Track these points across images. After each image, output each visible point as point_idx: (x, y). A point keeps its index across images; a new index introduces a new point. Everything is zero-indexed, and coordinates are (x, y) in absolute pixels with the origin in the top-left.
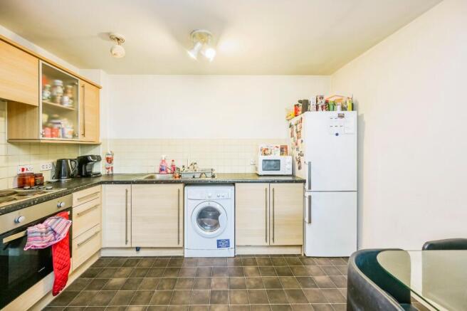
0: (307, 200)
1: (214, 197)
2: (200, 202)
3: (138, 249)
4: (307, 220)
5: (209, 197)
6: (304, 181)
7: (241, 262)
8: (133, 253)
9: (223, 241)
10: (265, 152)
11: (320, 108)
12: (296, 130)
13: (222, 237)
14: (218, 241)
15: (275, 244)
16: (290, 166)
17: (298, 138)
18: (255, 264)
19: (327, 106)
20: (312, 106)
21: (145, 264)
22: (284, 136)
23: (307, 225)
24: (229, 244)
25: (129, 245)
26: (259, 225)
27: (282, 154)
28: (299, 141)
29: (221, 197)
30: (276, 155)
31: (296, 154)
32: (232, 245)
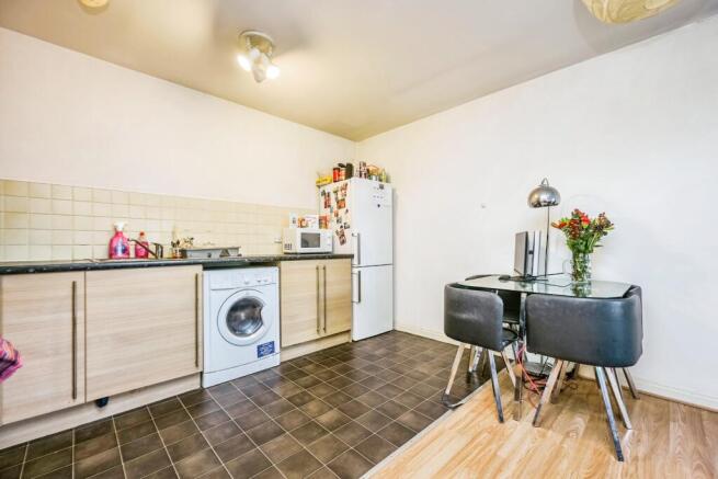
0: (355, 278)
1: (253, 283)
3: (101, 403)
4: (356, 299)
5: (247, 283)
6: (352, 257)
7: (292, 370)
8: (92, 415)
9: (266, 345)
10: (302, 223)
12: (337, 198)
13: (263, 342)
14: (259, 347)
15: (329, 333)
16: (329, 241)
17: (340, 207)
19: (368, 175)
20: (355, 172)
21: (131, 421)
23: (355, 305)
24: (273, 348)
25: (80, 400)
26: (309, 314)
27: (320, 227)
28: (342, 212)
29: (262, 283)
30: (313, 228)
31: (337, 227)
32: (277, 349)
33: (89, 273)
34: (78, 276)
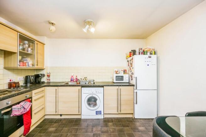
0: (135, 94)
1: (95, 92)
2: (88, 94)
3: (61, 115)
4: (135, 102)
5: (92, 92)
6: (134, 86)
7: (106, 121)
8: (59, 117)
9: (98, 111)
10: (117, 73)
11: (141, 53)
12: (130, 63)
13: (97, 110)
14: (96, 112)
15: (121, 113)
16: (128, 79)
18: (112, 122)
19: (144, 53)
20: (137, 53)
21: (64, 122)
22: (125, 66)
23: (135, 105)
24: (101, 113)
25: (57, 114)
27: (124, 74)
28: (132, 68)
29: (97, 92)
30: (122, 74)
31: (130, 73)
32: (102, 113)
33: (59, 87)
34: (57, 88)
